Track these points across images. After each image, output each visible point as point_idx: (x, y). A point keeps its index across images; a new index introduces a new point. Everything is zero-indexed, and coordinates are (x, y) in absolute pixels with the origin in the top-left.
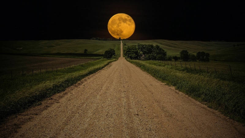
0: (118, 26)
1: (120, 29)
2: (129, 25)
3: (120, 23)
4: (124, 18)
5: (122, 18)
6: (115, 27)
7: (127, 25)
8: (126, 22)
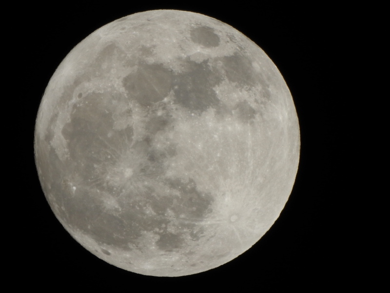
0: (152, 158)
1: (174, 184)
2: (247, 113)
3: (163, 124)
4: (177, 69)
5: (158, 67)
6: (128, 173)
7: (233, 126)
8: (213, 101)
